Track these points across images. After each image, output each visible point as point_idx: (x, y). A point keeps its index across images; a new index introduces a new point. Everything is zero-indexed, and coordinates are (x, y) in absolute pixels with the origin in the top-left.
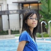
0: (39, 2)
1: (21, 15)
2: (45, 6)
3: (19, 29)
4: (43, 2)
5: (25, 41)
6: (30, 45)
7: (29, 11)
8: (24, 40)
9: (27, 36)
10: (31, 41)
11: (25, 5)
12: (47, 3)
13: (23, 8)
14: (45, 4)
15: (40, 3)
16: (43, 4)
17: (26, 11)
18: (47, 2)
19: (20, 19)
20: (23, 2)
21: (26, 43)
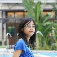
0: (25, 10)
1: (4, 24)
2: (32, 15)
3: (2, 40)
4: (30, 10)
5: (21, 50)
6: (26, 55)
7: (13, 20)
8: (19, 49)
9: (23, 44)
10: (27, 51)
11: (9, 14)
12: (34, 12)
13: (7, 16)
14: (32, 13)
15: (27, 11)
16: (30, 13)
17: (11, 20)
18: (34, 10)
19: (3, 29)
20: (7, 10)
21: (22, 52)
